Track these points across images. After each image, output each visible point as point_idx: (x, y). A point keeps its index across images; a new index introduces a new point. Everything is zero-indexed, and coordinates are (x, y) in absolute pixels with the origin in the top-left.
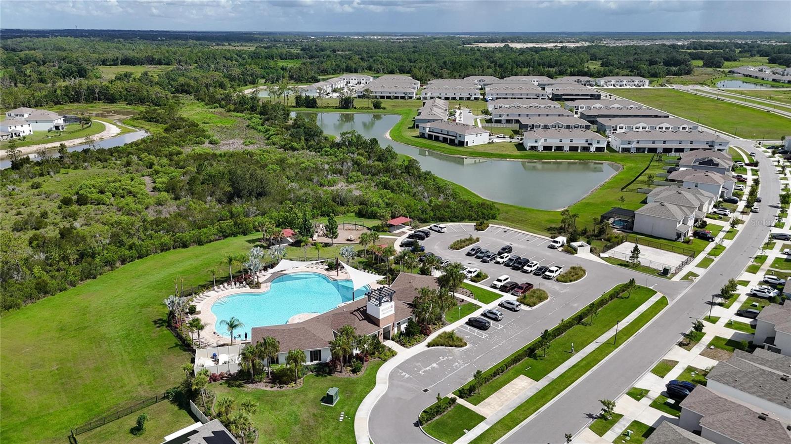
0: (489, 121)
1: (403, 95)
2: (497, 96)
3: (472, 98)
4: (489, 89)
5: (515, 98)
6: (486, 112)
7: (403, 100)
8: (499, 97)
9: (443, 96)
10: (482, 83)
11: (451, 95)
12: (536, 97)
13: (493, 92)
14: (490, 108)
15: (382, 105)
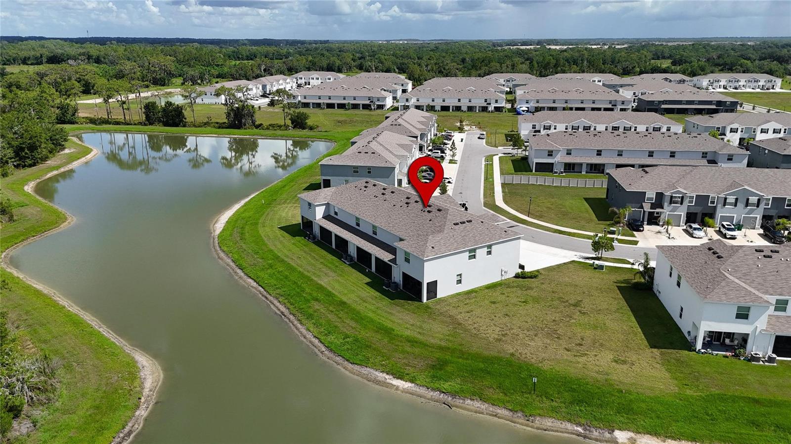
0: (521, 165)
1: (368, 102)
2: (537, 105)
3: (491, 108)
4: (522, 92)
5: (571, 109)
6: (514, 139)
7: (366, 112)
8: (540, 105)
9: (438, 104)
10: (510, 84)
11: (451, 102)
12: (610, 106)
13: (528, 97)
14: (525, 131)
15: (309, 122)
